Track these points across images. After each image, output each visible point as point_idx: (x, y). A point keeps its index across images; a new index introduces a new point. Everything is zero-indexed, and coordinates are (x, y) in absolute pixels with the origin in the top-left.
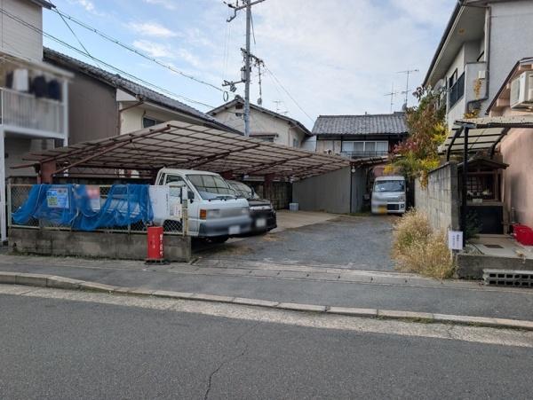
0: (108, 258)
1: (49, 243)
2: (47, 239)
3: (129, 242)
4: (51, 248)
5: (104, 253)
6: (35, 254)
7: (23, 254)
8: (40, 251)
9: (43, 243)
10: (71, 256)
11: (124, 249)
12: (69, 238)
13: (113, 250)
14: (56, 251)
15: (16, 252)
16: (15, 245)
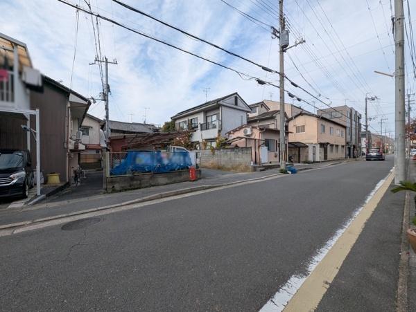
0: (172, 183)
1: (139, 182)
2: (137, 180)
3: (180, 175)
4: (140, 184)
5: (169, 182)
6: (129, 189)
7: (120, 191)
8: (133, 187)
9: (135, 182)
10: (153, 186)
11: (179, 178)
12: (151, 178)
13: (174, 179)
14: (143, 186)
15: (114, 191)
16: (113, 187)
